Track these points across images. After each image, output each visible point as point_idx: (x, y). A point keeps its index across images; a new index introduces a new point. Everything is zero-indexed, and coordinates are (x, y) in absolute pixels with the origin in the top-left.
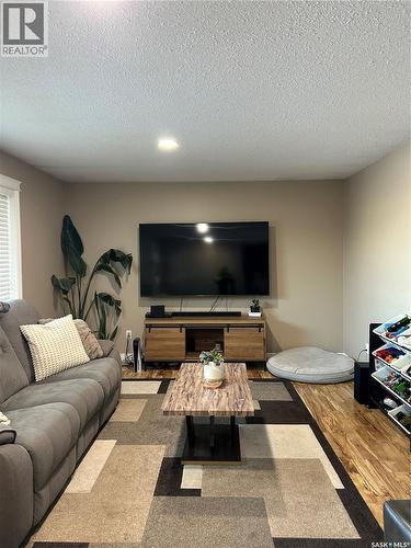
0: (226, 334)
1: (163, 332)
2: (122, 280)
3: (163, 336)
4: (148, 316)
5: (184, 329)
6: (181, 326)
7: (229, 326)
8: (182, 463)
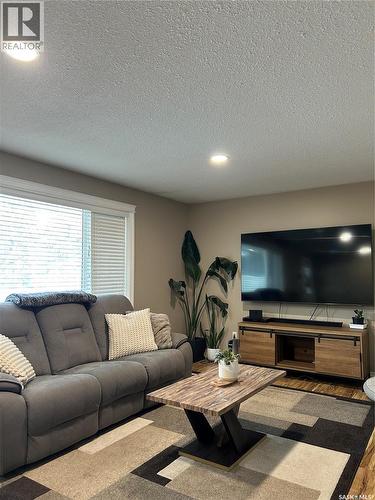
0: (317, 344)
1: (254, 336)
2: (229, 285)
3: (255, 339)
4: (245, 320)
5: (274, 335)
6: (272, 331)
7: (320, 336)
8: (180, 453)
